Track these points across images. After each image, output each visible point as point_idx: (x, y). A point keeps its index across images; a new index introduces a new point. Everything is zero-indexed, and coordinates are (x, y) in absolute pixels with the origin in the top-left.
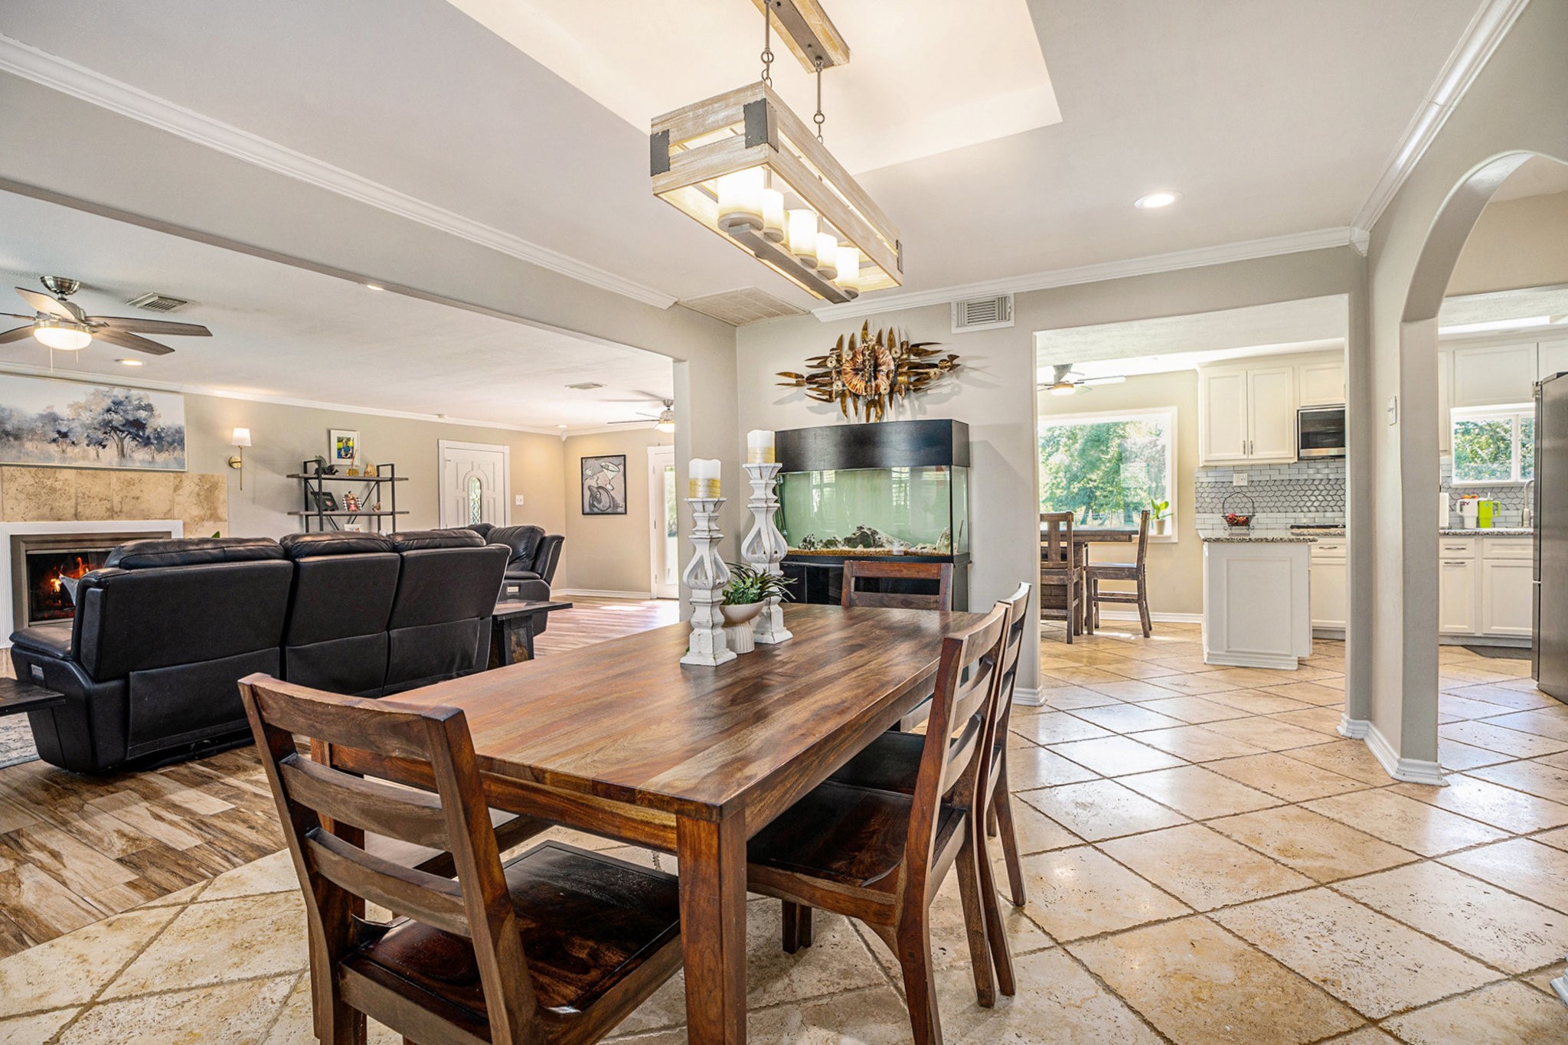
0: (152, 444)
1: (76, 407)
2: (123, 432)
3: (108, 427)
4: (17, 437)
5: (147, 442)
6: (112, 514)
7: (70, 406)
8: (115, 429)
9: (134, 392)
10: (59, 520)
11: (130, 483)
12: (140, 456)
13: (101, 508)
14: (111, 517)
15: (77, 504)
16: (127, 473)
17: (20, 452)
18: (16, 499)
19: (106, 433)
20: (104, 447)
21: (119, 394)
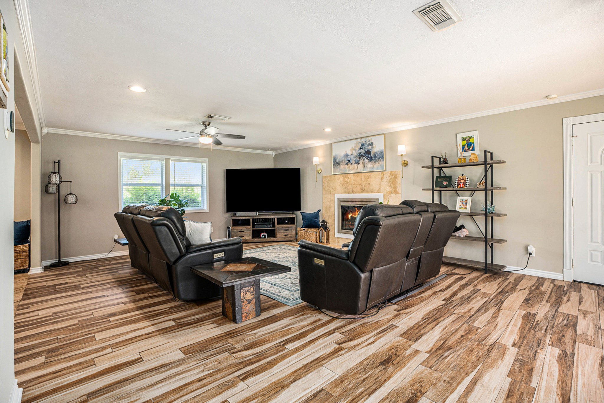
0: (373, 160)
1: (352, 150)
2: (364, 156)
3: (360, 155)
4: (339, 164)
5: (371, 160)
6: (362, 191)
7: (351, 150)
8: (362, 156)
9: (367, 138)
10: (349, 193)
11: (367, 178)
12: (370, 165)
13: (358, 189)
14: (362, 192)
15: (353, 187)
16: (366, 173)
17: (340, 169)
18: (340, 186)
19: (359, 158)
20: (359, 164)
21: (363, 140)
